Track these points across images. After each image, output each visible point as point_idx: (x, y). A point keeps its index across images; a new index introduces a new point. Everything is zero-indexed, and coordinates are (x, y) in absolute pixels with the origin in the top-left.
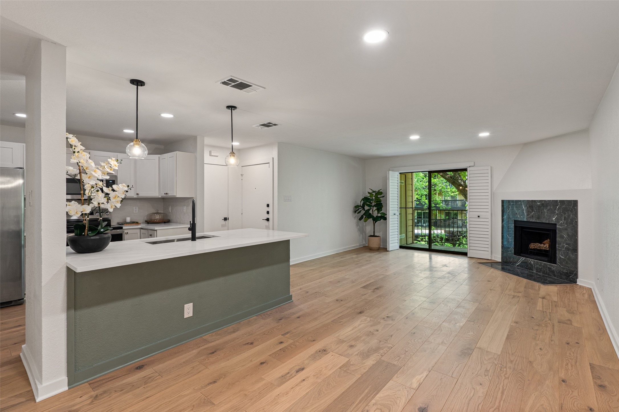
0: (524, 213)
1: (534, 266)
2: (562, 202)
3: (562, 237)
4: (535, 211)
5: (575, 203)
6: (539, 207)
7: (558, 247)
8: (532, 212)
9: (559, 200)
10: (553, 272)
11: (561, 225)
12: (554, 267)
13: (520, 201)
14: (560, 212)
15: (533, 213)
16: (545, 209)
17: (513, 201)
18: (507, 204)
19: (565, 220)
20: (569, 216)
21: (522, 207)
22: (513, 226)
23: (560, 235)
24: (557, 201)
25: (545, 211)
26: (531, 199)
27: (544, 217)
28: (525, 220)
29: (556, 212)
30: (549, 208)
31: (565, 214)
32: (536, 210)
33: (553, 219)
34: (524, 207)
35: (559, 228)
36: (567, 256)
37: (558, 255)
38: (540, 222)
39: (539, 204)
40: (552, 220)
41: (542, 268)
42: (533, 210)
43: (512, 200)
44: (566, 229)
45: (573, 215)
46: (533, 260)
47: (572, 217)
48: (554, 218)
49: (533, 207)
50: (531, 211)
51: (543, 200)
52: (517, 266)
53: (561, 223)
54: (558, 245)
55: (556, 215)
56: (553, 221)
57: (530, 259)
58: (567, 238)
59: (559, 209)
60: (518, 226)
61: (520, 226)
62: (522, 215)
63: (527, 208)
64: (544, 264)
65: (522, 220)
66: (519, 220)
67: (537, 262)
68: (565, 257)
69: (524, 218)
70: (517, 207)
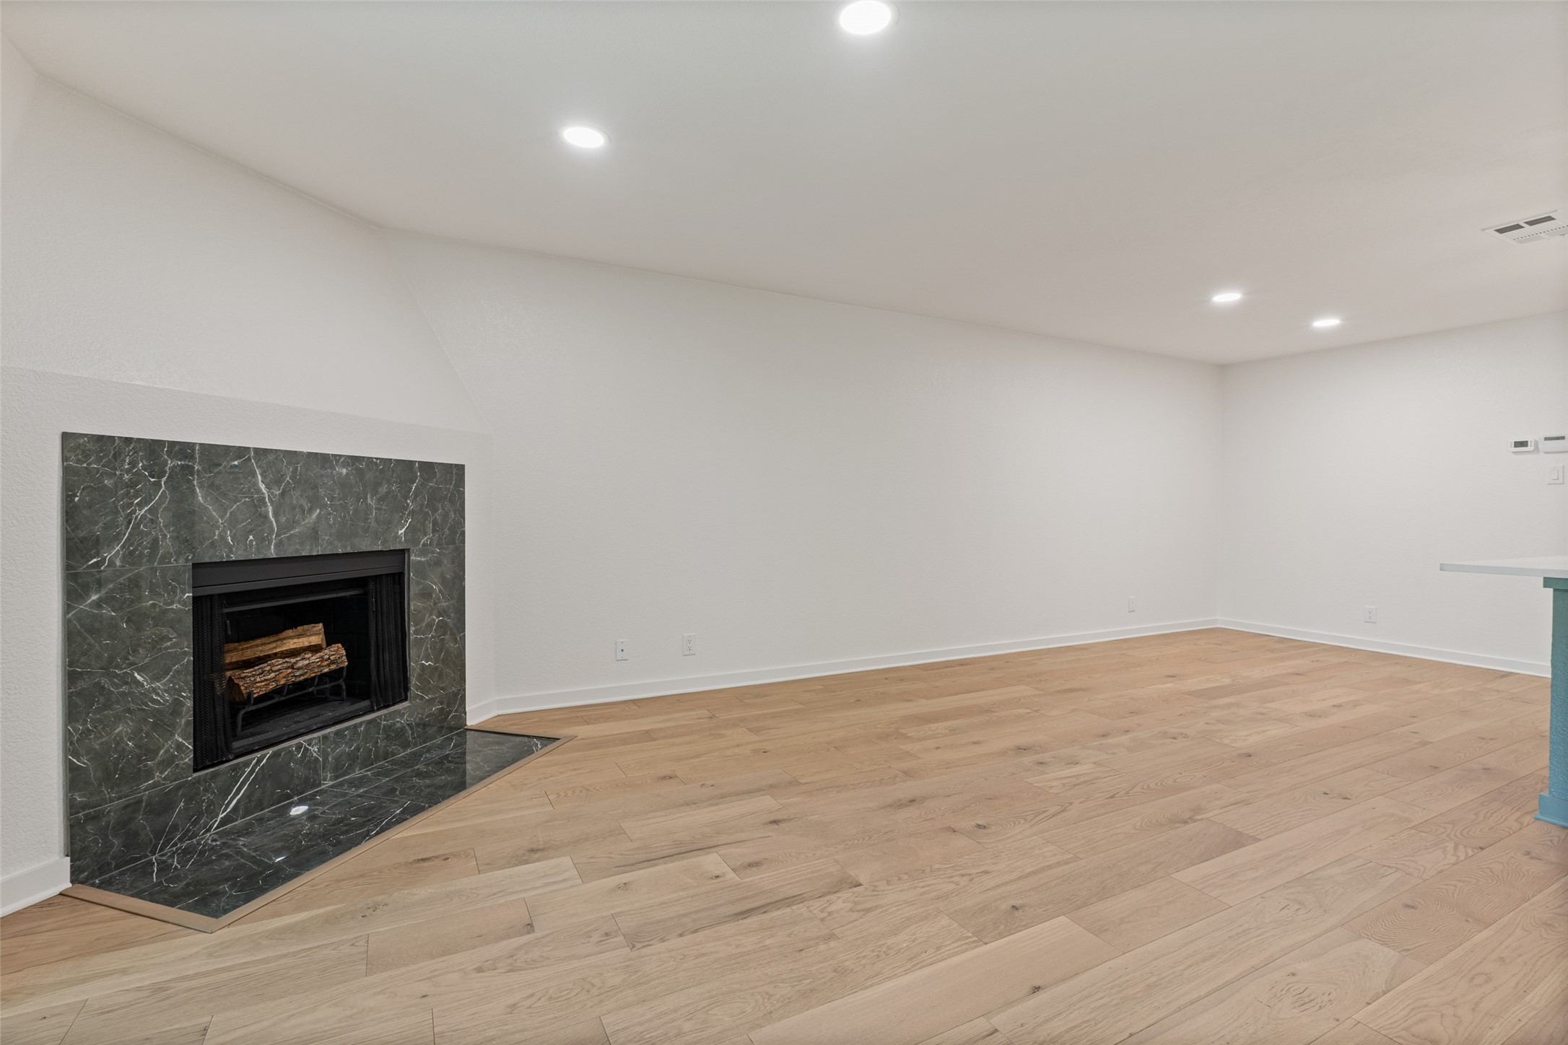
0: (266, 517)
1: (325, 759)
2: (428, 467)
3: (426, 594)
4: (323, 506)
5: (456, 473)
6: (344, 484)
7: (416, 632)
8: (311, 510)
9: (419, 462)
10: (400, 733)
11: (423, 552)
12: (402, 716)
13: (241, 452)
14: (422, 505)
15: (314, 516)
16: (369, 496)
17: (183, 450)
18: (133, 464)
19: (434, 531)
20: (446, 516)
21: (256, 484)
22: (184, 604)
23: (421, 587)
24: (410, 464)
25: (369, 501)
26: (305, 450)
27: (366, 531)
28: (272, 553)
29: (408, 505)
30: (383, 489)
31: (435, 510)
32: (332, 499)
33: (400, 532)
34: (262, 487)
35: (419, 561)
36: (441, 651)
37: (416, 662)
38: (349, 550)
39: (344, 471)
40: (397, 537)
41: (358, 749)
42: (315, 502)
43: (173, 444)
44: (438, 563)
45: (455, 514)
46: (315, 735)
47: (453, 520)
48: (403, 530)
49: (315, 487)
50: (307, 506)
51: (364, 458)
52: (223, 823)
53: (424, 545)
54: (416, 625)
55: (408, 515)
56: (400, 542)
57: (301, 740)
58: (440, 591)
59: (416, 494)
60: (211, 596)
61: (220, 595)
62: (250, 532)
63: (283, 494)
64: (369, 722)
65: (254, 557)
66: (233, 557)
67: (337, 733)
68: (436, 661)
69: (263, 541)
70: (212, 486)
